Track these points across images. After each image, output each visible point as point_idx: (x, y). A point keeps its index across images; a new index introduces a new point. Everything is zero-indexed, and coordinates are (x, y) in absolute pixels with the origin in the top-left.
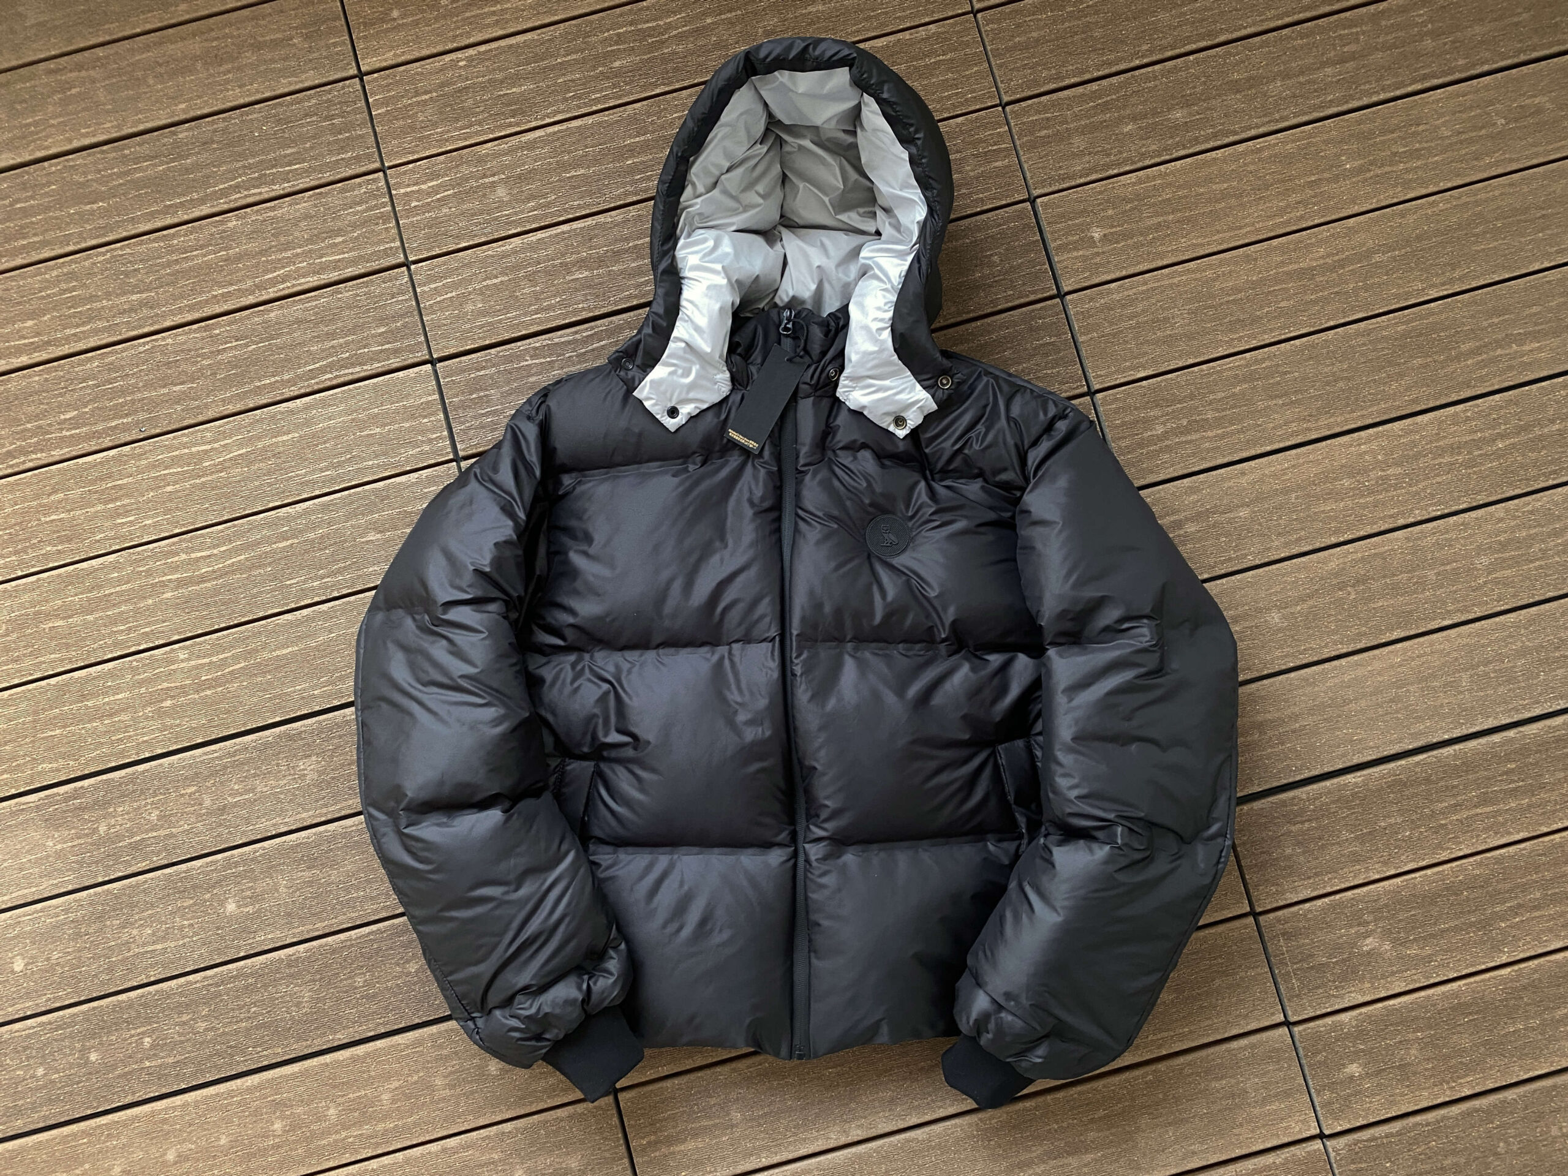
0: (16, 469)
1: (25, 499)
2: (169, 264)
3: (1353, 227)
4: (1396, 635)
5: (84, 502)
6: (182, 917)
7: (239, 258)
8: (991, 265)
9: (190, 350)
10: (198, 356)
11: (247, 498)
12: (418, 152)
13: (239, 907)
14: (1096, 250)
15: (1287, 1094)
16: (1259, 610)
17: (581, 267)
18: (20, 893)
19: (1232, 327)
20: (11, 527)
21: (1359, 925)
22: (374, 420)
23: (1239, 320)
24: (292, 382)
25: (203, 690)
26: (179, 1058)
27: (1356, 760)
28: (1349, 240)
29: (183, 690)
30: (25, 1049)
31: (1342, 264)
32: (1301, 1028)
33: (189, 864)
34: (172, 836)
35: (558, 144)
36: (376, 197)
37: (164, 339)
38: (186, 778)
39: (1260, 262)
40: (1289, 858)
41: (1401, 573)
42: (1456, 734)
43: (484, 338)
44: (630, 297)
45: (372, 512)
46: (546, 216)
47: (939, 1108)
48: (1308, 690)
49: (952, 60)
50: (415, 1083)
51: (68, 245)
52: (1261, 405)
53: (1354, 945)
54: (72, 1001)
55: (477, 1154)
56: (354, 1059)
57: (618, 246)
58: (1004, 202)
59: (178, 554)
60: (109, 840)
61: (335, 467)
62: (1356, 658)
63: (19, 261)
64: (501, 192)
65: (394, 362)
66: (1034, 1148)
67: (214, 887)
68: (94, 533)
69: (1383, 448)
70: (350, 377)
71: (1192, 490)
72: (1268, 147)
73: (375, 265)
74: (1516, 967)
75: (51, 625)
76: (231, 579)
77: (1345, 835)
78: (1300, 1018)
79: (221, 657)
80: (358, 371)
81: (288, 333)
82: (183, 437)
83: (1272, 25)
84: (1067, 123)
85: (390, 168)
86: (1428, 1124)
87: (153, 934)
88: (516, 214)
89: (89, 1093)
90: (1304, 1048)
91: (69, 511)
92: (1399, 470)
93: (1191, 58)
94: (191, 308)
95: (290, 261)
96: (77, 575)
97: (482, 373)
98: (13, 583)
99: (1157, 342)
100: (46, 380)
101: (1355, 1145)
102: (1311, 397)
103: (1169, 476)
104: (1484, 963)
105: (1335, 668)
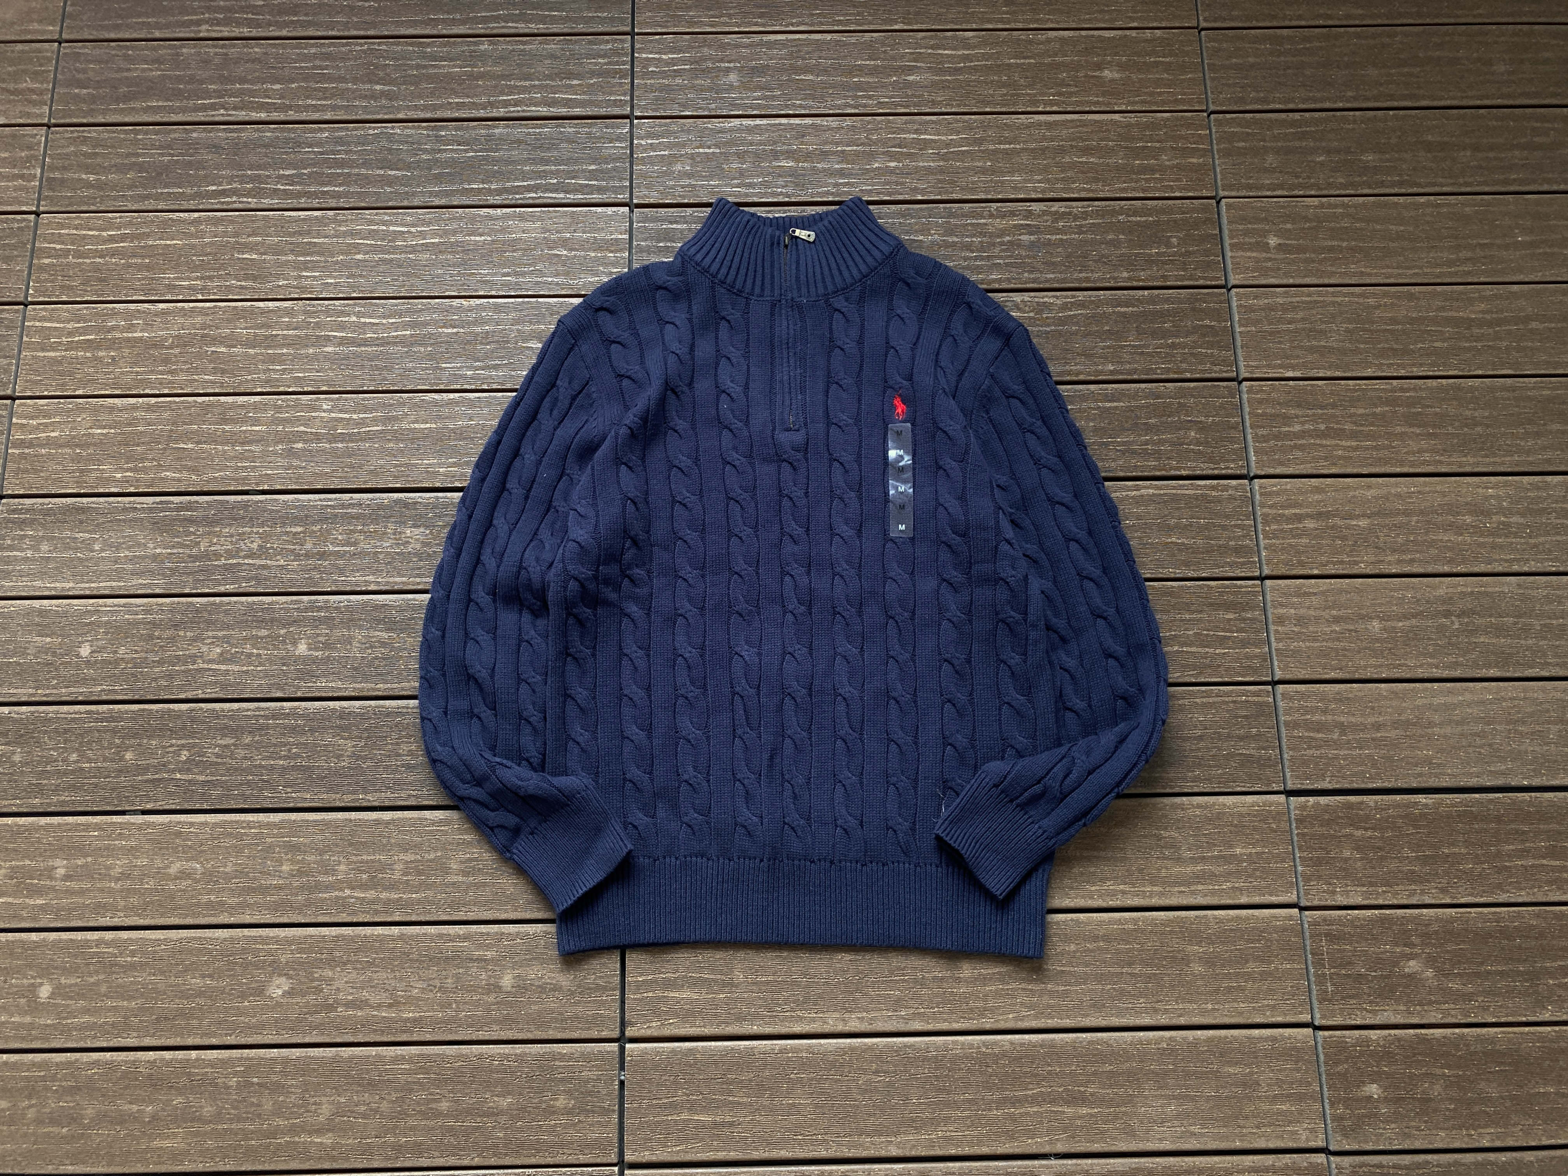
0: (225, 207)
1: (225, 234)
2: (418, 67)
3: (1516, 293)
4: (1493, 672)
5: (277, 251)
6: (254, 646)
7: (482, 76)
8: (1168, 245)
9: (413, 143)
10: (420, 150)
11: (427, 282)
12: (667, 27)
13: (310, 649)
14: (1269, 255)
15: (1301, 1098)
16: (1362, 617)
17: (787, 158)
18: (108, 584)
19: (1383, 354)
20: (206, 255)
21: (1405, 945)
22: (565, 243)
23: (1392, 349)
24: (499, 192)
25: (336, 442)
26: (209, 778)
27: (1433, 783)
28: (1510, 304)
29: (318, 437)
30: (66, 731)
31: (1499, 322)
32: (1327, 1033)
33: (274, 598)
34: (264, 567)
35: (794, 49)
36: (619, 55)
37: (393, 128)
38: (296, 517)
39: (1423, 303)
40: (1346, 860)
41: (1508, 616)
42: (1536, 782)
43: (684, 197)
44: (828, 193)
45: (539, 323)
46: (768, 107)
47: (945, 1020)
48: (1395, 703)
49: (1170, 63)
50: (431, 861)
51: (332, 29)
52: (1399, 429)
53: (1396, 964)
54: (126, 697)
55: (473, 947)
56: (378, 822)
57: (827, 148)
58: (1190, 194)
59: (349, 315)
60: (206, 556)
61: (516, 274)
62: (1448, 685)
63: (284, 33)
64: (733, 77)
65: (596, 197)
66: (1031, 1086)
67: (290, 624)
68: (279, 279)
69: (1509, 496)
70: (552, 201)
71: (1318, 490)
72: (1448, 205)
73: (603, 111)
74: (1557, 1028)
75: (213, 349)
76: (391, 349)
77: (1407, 852)
78: (1330, 1023)
79: (361, 416)
80: (560, 196)
81: (506, 150)
82: (385, 215)
83: (1471, 103)
84: (1264, 141)
85: (639, 34)
86: (1438, 1166)
87: (221, 654)
88: (742, 99)
89: (113, 789)
90: (1326, 1055)
91: (262, 254)
92: (1521, 520)
93: (1391, 113)
94: (425, 108)
95: (524, 90)
96: (252, 311)
97: (674, 226)
98: (192, 305)
99: (1311, 350)
100: (277, 137)
101: (1360, 1167)
102: (1448, 434)
103: (1297, 472)
104: (1525, 1016)
105: (1427, 689)
